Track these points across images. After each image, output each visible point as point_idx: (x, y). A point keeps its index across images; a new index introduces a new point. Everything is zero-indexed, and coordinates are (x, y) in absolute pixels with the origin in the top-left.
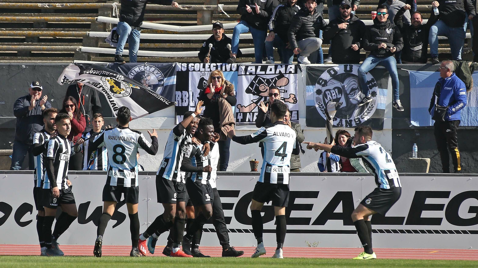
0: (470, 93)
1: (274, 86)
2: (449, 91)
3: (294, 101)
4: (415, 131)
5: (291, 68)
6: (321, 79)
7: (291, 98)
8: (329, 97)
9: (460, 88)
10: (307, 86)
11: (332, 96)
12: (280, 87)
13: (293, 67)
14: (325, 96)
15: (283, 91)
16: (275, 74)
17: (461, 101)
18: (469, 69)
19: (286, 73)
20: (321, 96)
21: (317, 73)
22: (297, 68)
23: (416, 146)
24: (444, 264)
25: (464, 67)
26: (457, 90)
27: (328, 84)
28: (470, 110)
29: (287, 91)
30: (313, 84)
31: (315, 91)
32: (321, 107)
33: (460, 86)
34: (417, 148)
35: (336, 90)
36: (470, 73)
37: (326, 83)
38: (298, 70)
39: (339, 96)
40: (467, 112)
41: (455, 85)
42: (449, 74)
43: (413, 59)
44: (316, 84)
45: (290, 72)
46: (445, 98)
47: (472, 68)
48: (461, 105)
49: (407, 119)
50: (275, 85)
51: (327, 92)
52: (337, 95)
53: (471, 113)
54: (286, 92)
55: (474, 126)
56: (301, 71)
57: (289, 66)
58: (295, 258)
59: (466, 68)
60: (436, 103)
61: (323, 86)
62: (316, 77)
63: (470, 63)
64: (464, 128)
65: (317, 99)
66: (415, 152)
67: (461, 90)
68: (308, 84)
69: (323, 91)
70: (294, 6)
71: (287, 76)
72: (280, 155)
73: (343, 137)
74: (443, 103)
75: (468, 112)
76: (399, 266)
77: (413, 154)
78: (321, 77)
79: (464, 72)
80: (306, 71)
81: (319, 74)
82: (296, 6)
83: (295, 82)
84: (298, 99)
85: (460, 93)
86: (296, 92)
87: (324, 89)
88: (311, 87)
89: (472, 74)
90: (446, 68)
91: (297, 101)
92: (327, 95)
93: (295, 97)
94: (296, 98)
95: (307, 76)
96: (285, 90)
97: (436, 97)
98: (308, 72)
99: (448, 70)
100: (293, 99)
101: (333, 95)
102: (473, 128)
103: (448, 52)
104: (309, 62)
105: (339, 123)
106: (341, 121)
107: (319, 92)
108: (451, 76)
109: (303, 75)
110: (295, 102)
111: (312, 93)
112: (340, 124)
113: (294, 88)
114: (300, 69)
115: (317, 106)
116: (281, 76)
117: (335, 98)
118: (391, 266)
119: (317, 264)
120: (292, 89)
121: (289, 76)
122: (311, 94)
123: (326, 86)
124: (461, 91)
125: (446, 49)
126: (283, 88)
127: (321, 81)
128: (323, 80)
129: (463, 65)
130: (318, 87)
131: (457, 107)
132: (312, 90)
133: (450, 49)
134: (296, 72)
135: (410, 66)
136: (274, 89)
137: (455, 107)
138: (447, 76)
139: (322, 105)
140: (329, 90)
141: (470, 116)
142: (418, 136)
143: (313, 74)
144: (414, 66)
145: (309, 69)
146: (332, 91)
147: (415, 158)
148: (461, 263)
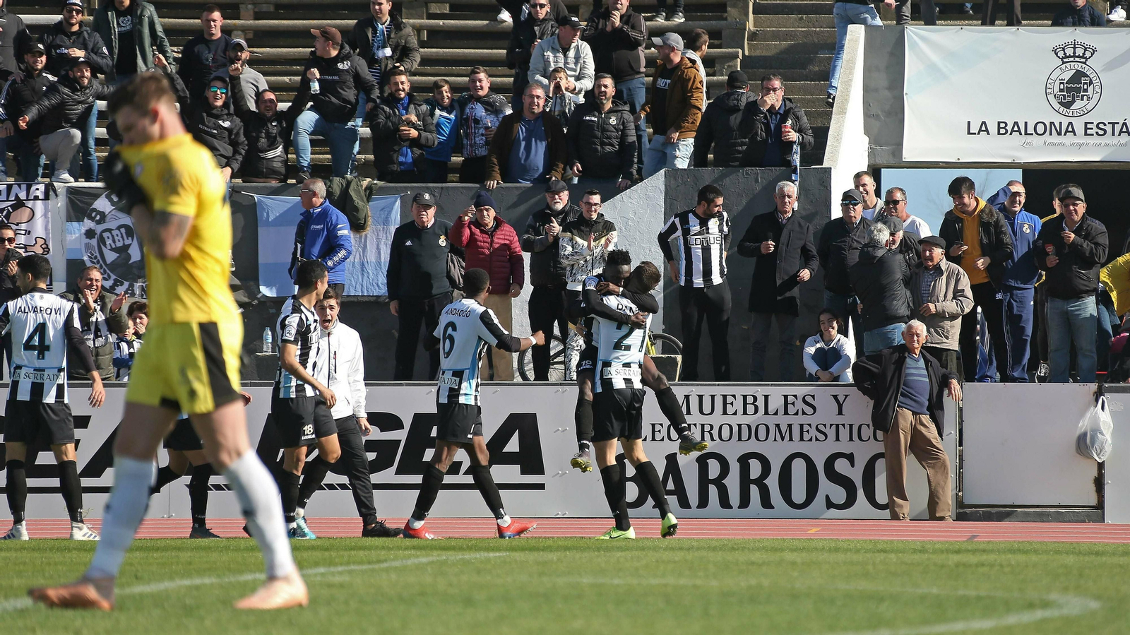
0: (366, 236)
1: (6, 222)
2: (318, 232)
3: (44, 251)
4: (268, 304)
5: (38, 189)
6: (94, 210)
7: (38, 246)
8: (109, 242)
9: (337, 224)
10: (69, 224)
11: (114, 241)
12: (17, 224)
13: (42, 187)
14: (102, 241)
15: (23, 232)
16: (8, 200)
17: (341, 247)
18: (363, 193)
19: (28, 200)
20: (94, 242)
21: (86, 199)
22: (49, 189)
23: (270, 333)
24: (318, 546)
25: (354, 190)
26: (332, 227)
27: (107, 219)
28: (366, 266)
29: (30, 232)
30: (79, 219)
31: (83, 231)
32: (95, 261)
33: (337, 220)
34: (271, 337)
35: (123, 230)
36: (365, 200)
37: (103, 216)
38: (51, 193)
39: (127, 242)
40: (360, 270)
41: (328, 220)
42: (318, 201)
43: (263, 172)
44: (86, 220)
45: (36, 198)
46: (313, 244)
47: (368, 191)
48: (342, 253)
49: (252, 283)
50: (8, 220)
51: (106, 235)
52: (124, 240)
53: (368, 273)
54: (29, 234)
55: (373, 296)
56: (57, 196)
57: (34, 188)
58: (45, 539)
59: (358, 192)
60: (298, 256)
61: (98, 222)
62: (85, 206)
63: (366, 182)
64: (356, 300)
65: (88, 247)
66: (268, 343)
67: (339, 226)
68: (69, 219)
69: (98, 232)
70: (40, 74)
71: (30, 204)
72: (33, 348)
73: (141, 318)
74: (310, 253)
75: (363, 270)
76: (236, 550)
77: (265, 346)
78: (94, 206)
79: (355, 199)
80: (67, 196)
81: (90, 200)
82: (44, 74)
83: (45, 215)
84: (50, 247)
85: (339, 232)
86: (47, 234)
87: (99, 229)
88: (75, 224)
89: (368, 202)
90: (310, 191)
91: (49, 250)
92: (106, 239)
93: (45, 244)
94: (47, 245)
95: (69, 205)
96: (26, 230)
97: (299, 245)
98: (69, 198)
99: (315, 194)
100: (41, 246)
101: (116, 238)
102: (371, 298)
103: (326, 163)
104: (72, 180)
105: (128, 289)
106: (131, 286)
107: (90, 234)
108: (321, 204)
109: (60, 202)
110: (46, 253)
111: (77, 235)
112: (130, 292)
113: (44, 226)
114: (55, 191)
115: (86, 258)
116: (19, 204)
117: (119, 244)
118: (221, 551)
119: (85, 550)
120: (39, 229)
121: (34, 205)
122: (76, 238)
123: (104, 222)
124: (340, 229)
125: (321, 156)
126: (23, 226)
127: (93, 215)
128: (99, 213)
129: (353, 185)
130: (88, 224)
131: (336, 259)
132: (77, 230)
133: (329, 156)
134: (47, 197)
135: (257, 187)
136: (6, 229)
137: (331, 259)
138: (314, 207)
139: (96, 257)
140: (109, 230)
141: (365, 277)
142: (273, 313)
143: (78, 200)
144: (264, 187)
145: (72, 191)
146: (114, 233)
147: (267, 354)
148: (348, 542)
